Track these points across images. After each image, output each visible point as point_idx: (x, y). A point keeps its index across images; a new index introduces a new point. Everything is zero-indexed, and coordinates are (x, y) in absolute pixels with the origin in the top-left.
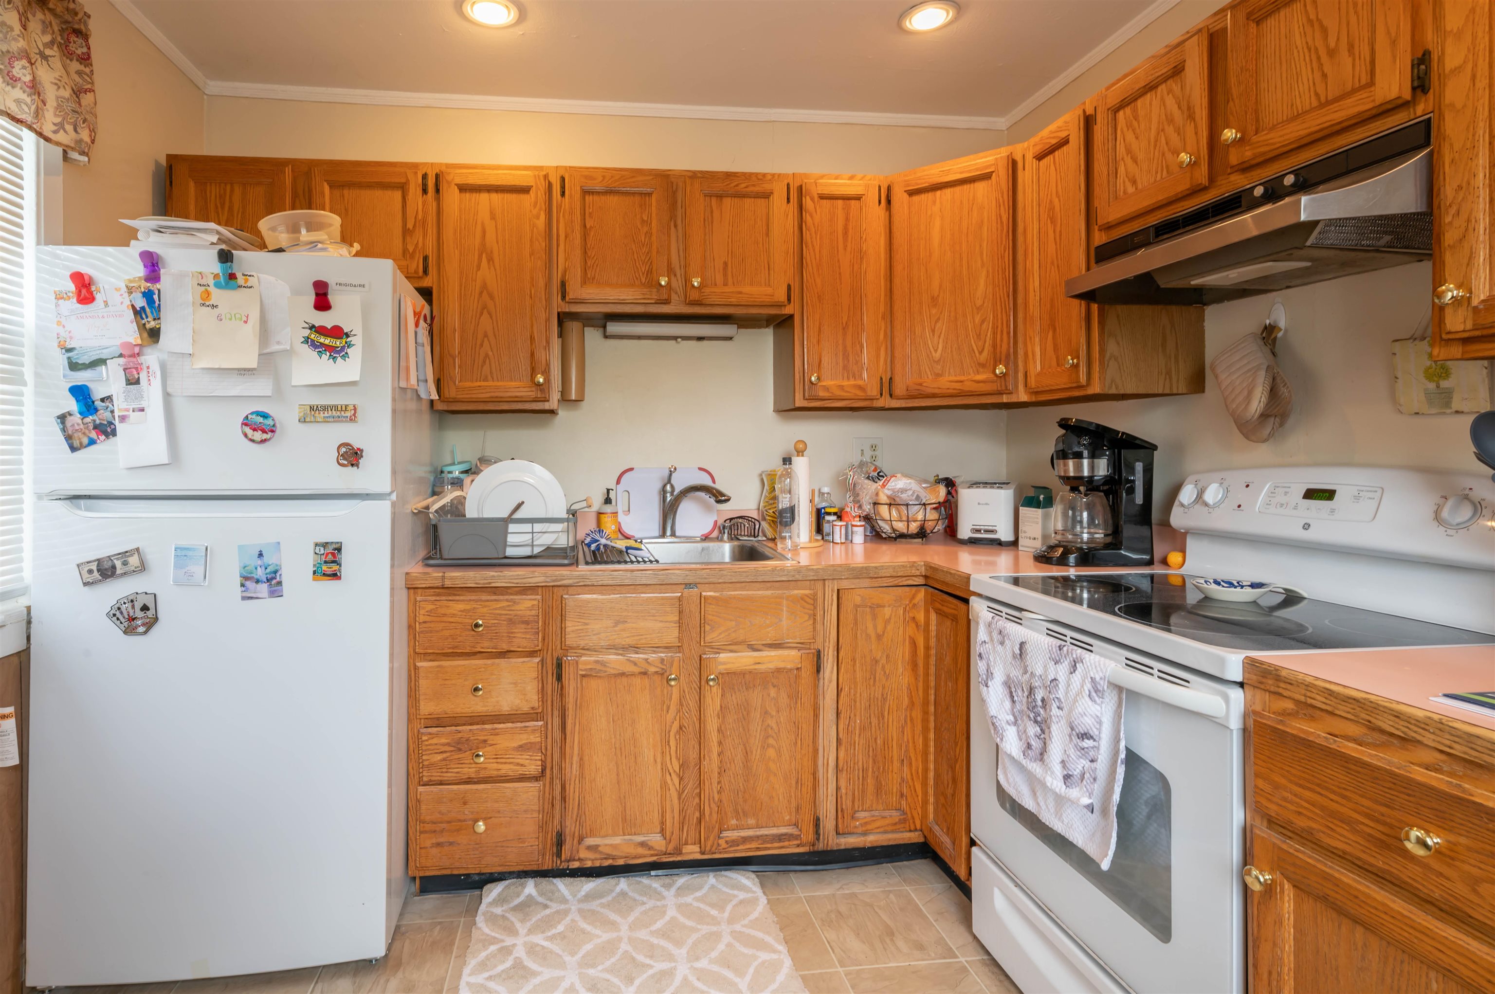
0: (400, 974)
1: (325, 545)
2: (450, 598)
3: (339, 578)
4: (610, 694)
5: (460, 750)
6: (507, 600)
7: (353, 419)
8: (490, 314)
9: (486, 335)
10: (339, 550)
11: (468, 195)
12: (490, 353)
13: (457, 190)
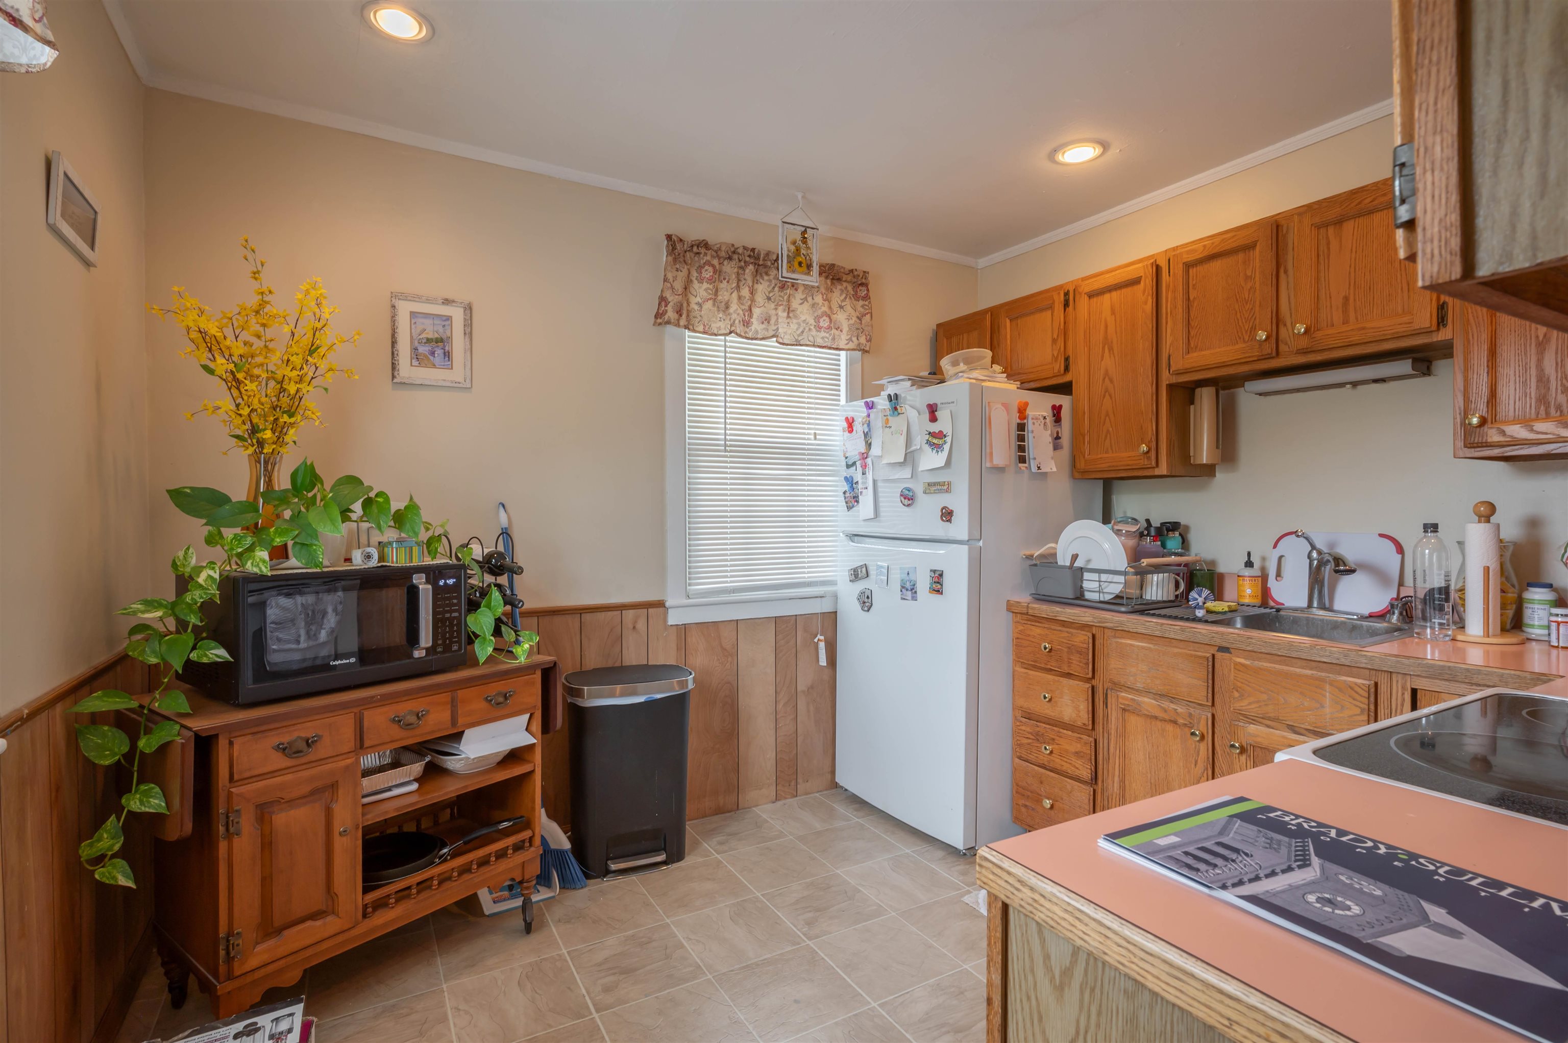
0: (967, 867)
1: (934, 571)
2: (1033, 623)
3: (942, 593)
4: (1146, 732)
5: (1038, 740)
6: (1067, 632)
7: (948, 491)
8: (1110, 396)
9: (1107, 415)
10: (941, 575)
11: (1095, 299)
12: (1111, 429)
13: (1086, 297)
